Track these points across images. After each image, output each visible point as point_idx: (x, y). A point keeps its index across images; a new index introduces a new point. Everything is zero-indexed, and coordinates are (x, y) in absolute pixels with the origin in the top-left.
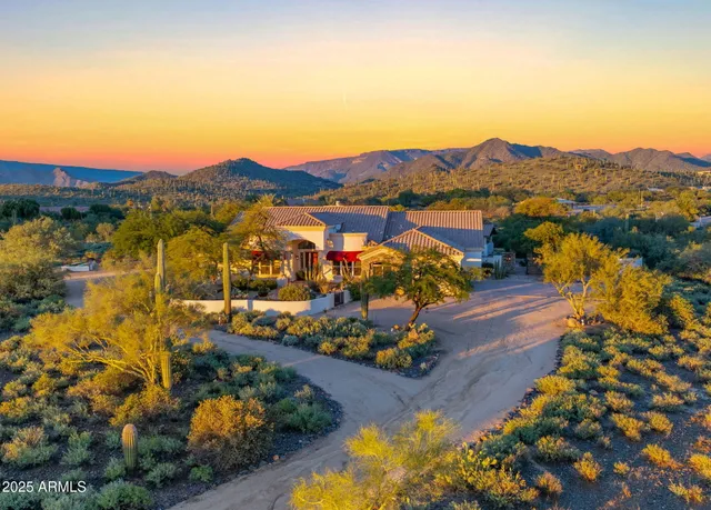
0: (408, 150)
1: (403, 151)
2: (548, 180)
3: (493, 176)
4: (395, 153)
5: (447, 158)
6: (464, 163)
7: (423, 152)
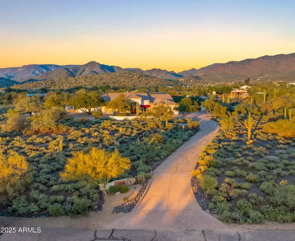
0: (48, 65)
1: (46, 65)
2: (125, 81)
3: (101, 80)
4: (42, 66)
5: (71, 70)
6: (79, 73)
7: (57, 66)
